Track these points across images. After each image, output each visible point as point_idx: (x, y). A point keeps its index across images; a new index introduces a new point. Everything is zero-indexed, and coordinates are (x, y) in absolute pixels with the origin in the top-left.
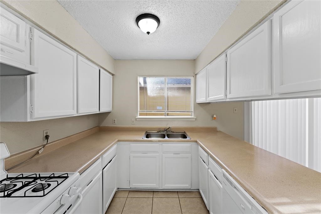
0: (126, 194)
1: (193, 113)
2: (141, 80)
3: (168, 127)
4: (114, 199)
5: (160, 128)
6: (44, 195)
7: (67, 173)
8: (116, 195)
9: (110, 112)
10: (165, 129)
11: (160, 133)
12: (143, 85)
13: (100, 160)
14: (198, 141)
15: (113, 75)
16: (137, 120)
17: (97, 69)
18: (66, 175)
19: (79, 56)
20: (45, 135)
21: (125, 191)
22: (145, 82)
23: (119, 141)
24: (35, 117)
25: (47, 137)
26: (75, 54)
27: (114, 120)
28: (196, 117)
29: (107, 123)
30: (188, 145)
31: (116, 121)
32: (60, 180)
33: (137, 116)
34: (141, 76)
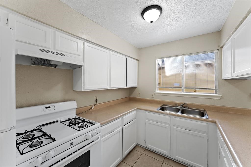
0: (142, 151)
1: (218, 90)
2: (160, 61)
3: (184, 103)
4: (133, 151)
5: (177, 103)
6: (79, 130)
7: (94, 122)
8: (135, 148)
9: (136, 87)
10: (181, 104)
11: (175, 107)
12: (161, 65)
13: (120, 119)
14: (217, 122)
15: (138, 60)
16: (156, 94)
17: (125, 58)
18: (93, 123)
19: (111, 52)
20: (96, 99)
21: (142, 147)
22: (163, 63)
23: (138, 109)
24: (85, 89)
25: (96, 100)
26: (108, 51)
27: (139, 94)
28: (221, 96)
29: (135, 95)
30: (204, 124)
31: (140, 94)
32: (89, 125)
33: (156, 91)
34: (160, 58)
